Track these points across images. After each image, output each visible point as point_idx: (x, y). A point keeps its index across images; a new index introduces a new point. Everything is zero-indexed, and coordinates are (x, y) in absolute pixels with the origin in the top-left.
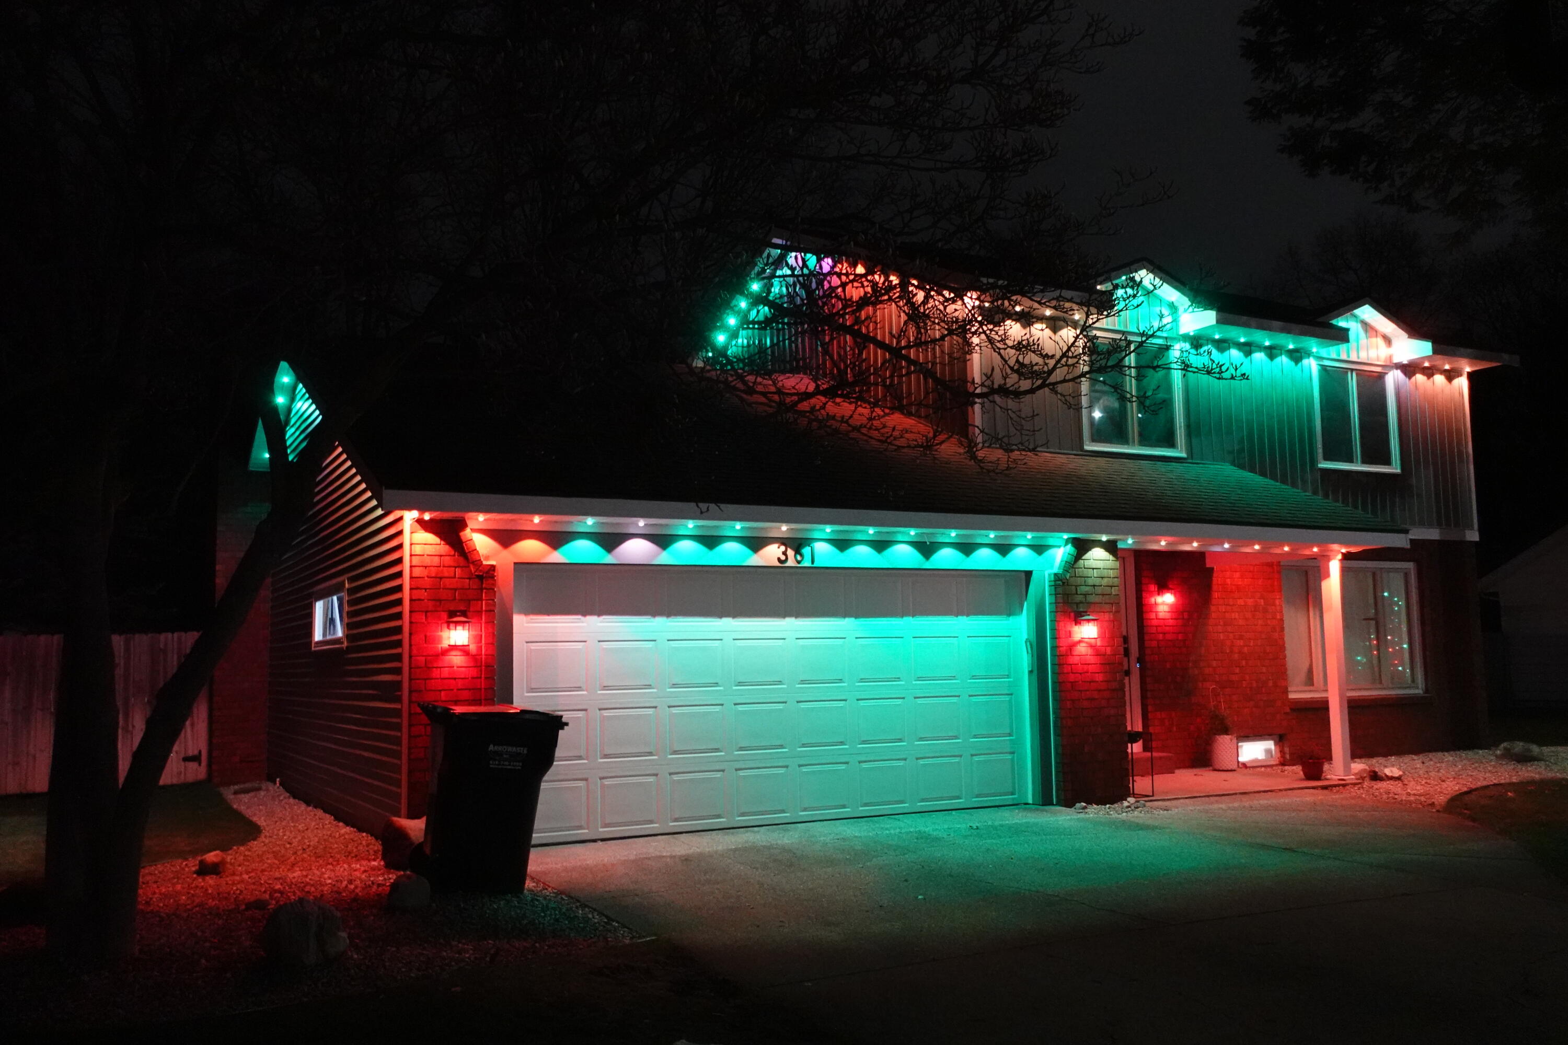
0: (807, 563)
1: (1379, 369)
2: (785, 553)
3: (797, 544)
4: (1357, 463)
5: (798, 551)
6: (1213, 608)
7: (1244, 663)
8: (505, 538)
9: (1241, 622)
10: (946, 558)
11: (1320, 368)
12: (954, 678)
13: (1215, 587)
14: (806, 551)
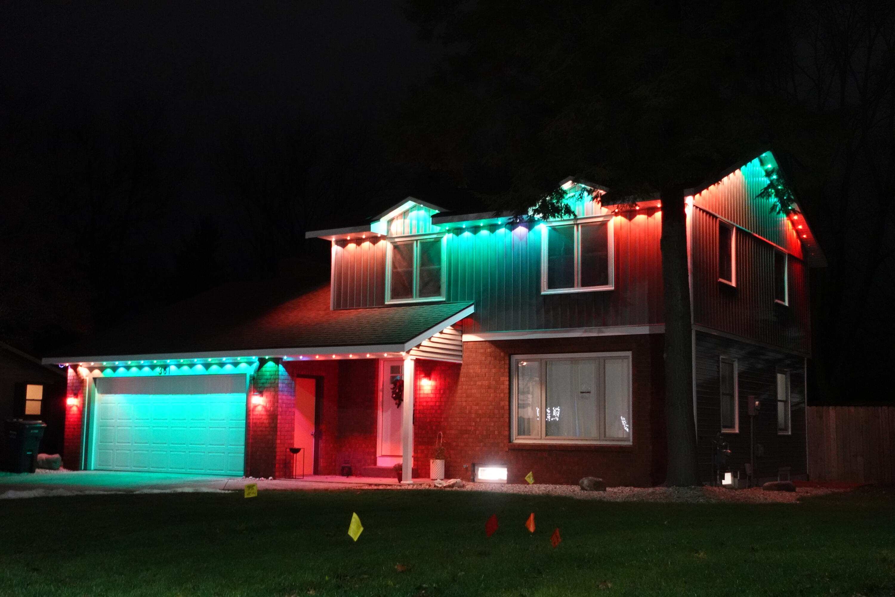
0: (167, 374)
1: (601, 219)
2: (161, 370)
3: (165, 367)
4: (578, 286)
5: (165, 370)
6: (459, 387)
7: (478, 420)
8: (91, 369)
9: (478, 395)
10: (215, 370)
11: (550, 228)
12: (224, 420)
13: (461, 375)
14: (167, 369)
